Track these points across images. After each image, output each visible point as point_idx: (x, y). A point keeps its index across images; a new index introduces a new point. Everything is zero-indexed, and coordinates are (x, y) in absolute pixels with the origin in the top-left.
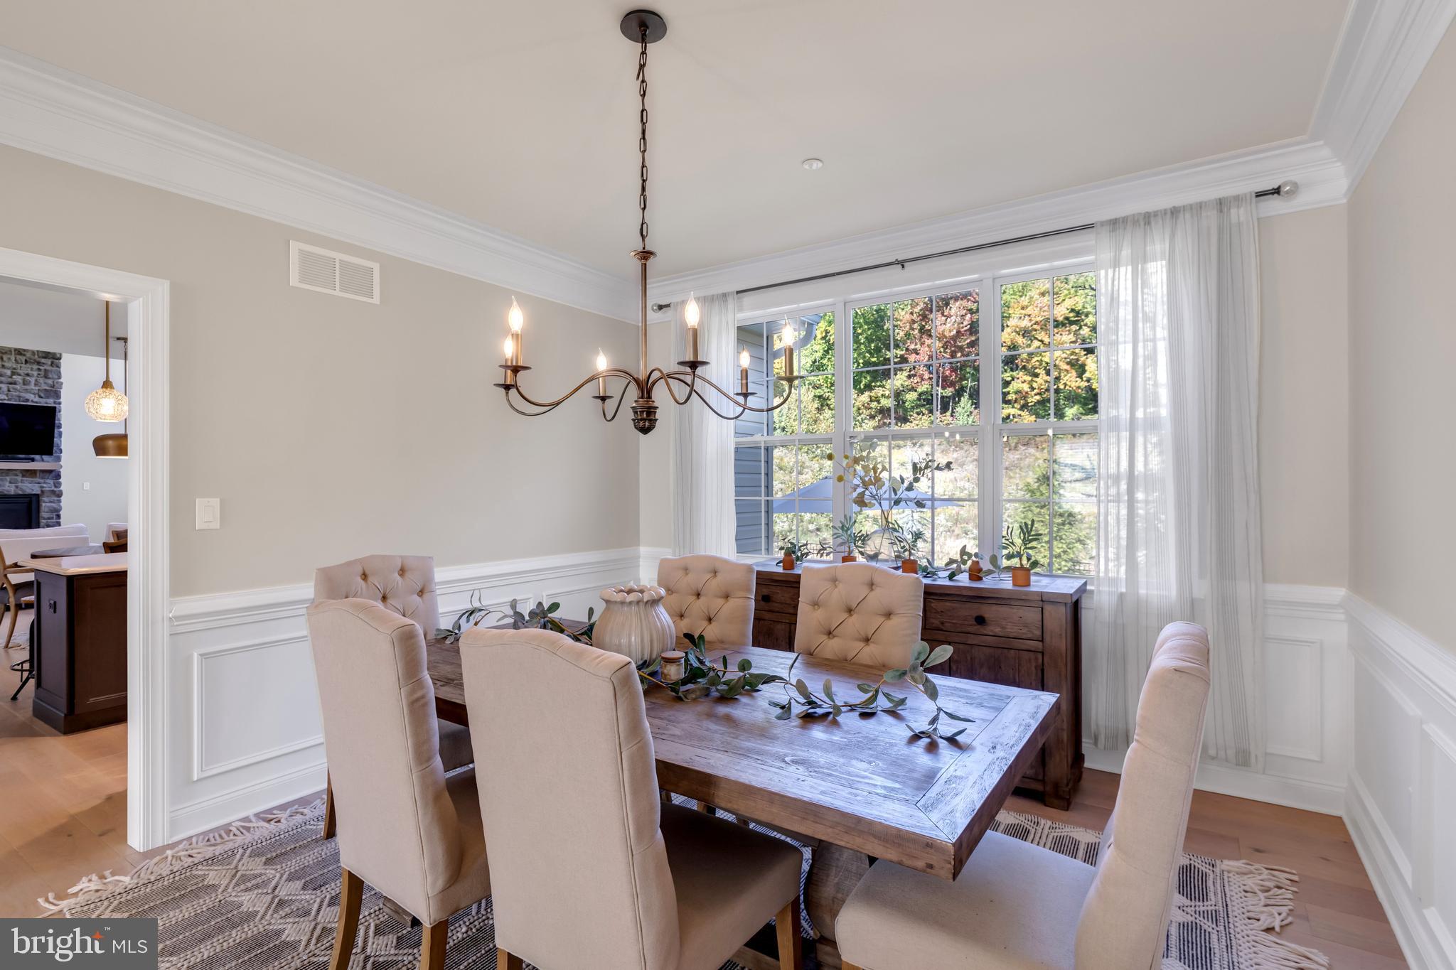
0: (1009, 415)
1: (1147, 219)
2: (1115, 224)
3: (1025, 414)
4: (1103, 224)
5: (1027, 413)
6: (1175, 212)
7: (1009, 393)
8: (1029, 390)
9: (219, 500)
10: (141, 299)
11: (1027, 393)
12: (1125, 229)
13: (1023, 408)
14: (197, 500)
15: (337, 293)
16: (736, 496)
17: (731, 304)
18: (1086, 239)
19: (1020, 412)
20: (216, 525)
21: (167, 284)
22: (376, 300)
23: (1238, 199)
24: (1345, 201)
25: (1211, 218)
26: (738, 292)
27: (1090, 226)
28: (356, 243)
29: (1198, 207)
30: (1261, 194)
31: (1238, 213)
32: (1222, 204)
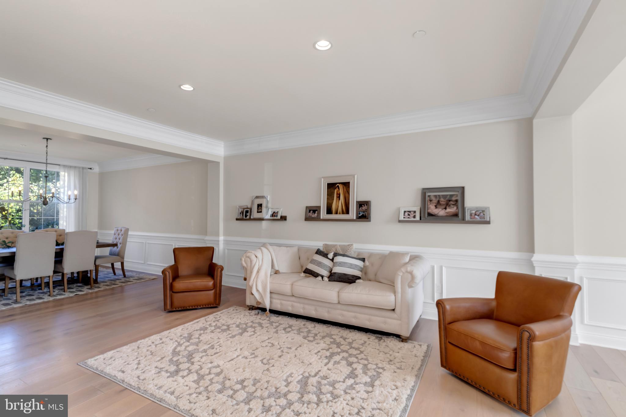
1: (70, 167)
2: (65, 166)
4: (62, 165)
6: (75, 167)
18: (58, 166)
23: (85, 168)
24: (98, 173)
25: (81, 169)
27: (60, 165)
29: (79, 168)
30: (89, 168)
31: (85, 170)
32: (83, 168)
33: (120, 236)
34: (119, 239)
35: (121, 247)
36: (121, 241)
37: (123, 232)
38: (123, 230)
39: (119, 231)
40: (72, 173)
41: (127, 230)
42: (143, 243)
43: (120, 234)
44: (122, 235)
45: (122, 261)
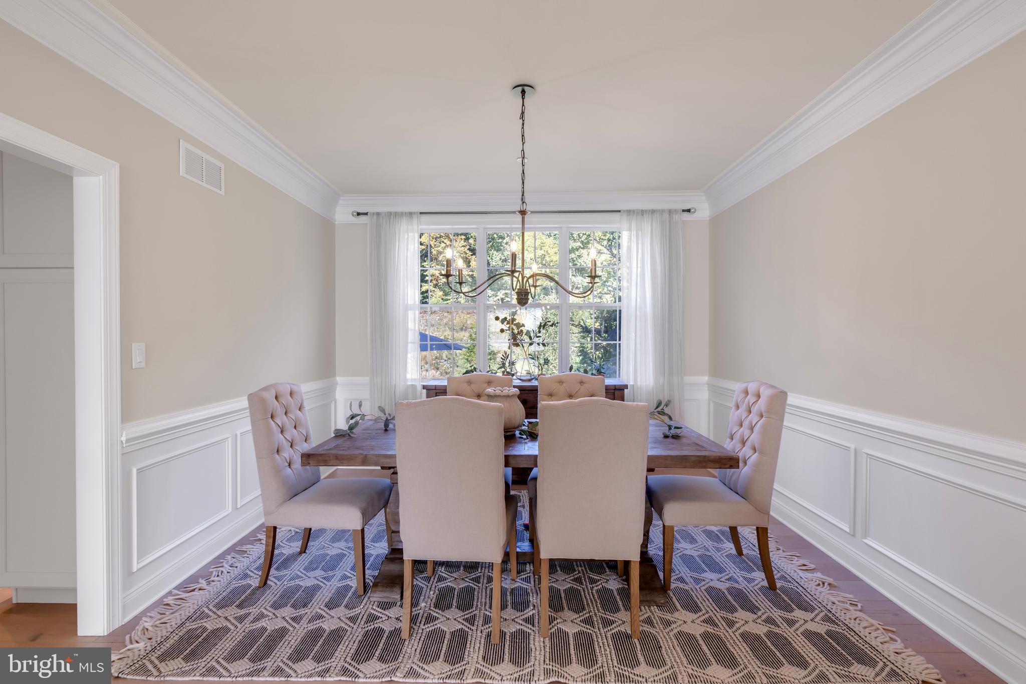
0: (428, 291)
1: (642, 212)
2: (630, 212)
3: (437, 290)
4: (624, 211)
5: (438, 290)
6: (653, 212)
7: (427, 276)
8: (439, 275)
9: (144, 344)
10: (101, 177)
11: (438, 277)
12: (633, 215)
13: (436, 286)
14: (133, 345)
15: (204, 184)
16: (421, 341)
17: (415, 221)
18: (617, 215)
19: (434, 289)
20: (143, 365)
21: (117, 166)
22: (222, 192)
23: (676, 211)
24: (708, 219)
25: (666, 216)
26: (421, 213)
27: (619, 211)
28: (211, 146)
29: (662, 212)
30: (684, 211)
31: (676, 217)
32: (670, 212)
33: (754, 418)
34: (752, 429)
35: (757, 465)
36: (755, 438)
37: (762, 404)
38: (765, 393)
39: (751, 399)
40: (647, 225)
41: (780, 398)
42: (847, 449)
43: (755, 410)
44: (762, 416)
45: (762, 524)
